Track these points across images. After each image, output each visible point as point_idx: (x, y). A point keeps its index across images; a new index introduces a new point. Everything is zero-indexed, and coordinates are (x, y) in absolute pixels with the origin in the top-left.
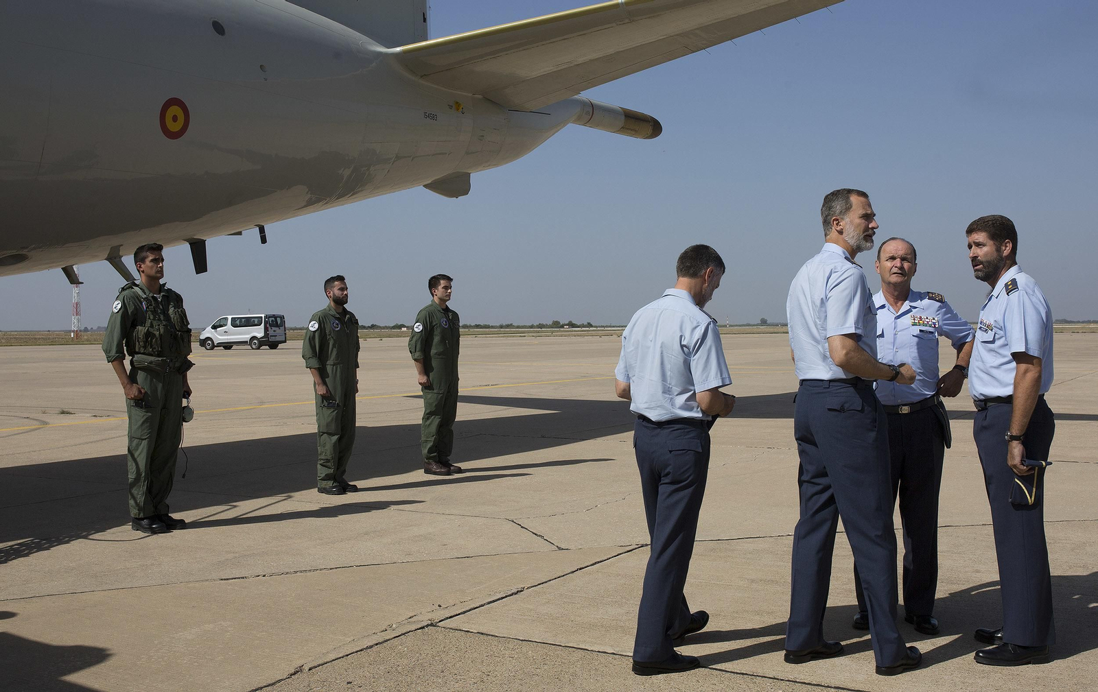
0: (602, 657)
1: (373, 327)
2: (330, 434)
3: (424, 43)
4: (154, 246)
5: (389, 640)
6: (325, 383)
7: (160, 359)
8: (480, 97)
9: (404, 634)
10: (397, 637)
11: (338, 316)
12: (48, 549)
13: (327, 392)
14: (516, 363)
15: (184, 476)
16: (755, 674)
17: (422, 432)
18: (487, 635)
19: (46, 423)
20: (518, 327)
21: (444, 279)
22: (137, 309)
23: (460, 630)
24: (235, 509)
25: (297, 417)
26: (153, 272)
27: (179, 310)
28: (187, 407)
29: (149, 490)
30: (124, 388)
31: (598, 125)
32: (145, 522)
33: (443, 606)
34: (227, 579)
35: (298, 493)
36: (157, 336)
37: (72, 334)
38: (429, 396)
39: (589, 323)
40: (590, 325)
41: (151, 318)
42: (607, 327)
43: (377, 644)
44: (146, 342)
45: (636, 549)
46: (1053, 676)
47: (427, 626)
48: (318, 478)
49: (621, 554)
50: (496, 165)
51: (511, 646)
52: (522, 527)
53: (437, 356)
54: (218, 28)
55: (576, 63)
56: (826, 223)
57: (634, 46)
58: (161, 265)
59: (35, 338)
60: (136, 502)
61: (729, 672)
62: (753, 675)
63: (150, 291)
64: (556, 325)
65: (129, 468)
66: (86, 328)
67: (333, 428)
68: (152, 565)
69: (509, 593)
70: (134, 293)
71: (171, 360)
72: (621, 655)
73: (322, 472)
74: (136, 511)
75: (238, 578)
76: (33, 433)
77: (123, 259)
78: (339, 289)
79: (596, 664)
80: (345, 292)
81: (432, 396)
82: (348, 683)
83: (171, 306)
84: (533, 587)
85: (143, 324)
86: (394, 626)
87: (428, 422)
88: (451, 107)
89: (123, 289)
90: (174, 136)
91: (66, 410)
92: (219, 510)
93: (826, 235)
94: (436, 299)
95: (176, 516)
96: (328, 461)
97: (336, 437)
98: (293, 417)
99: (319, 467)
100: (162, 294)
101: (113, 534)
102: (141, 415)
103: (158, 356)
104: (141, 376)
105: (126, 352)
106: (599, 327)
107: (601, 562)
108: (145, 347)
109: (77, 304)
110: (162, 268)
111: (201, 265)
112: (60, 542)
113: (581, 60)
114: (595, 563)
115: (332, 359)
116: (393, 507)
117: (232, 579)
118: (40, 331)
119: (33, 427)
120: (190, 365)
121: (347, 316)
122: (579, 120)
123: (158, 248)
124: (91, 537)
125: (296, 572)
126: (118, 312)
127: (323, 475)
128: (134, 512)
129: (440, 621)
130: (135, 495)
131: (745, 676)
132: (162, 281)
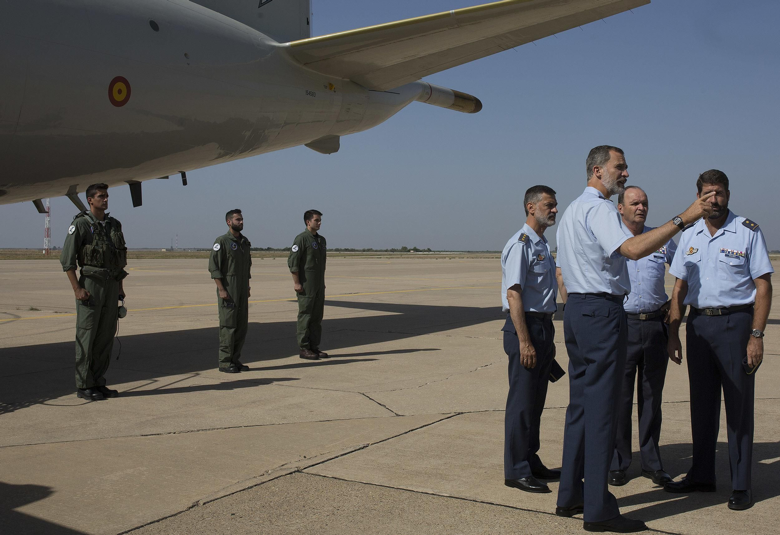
0: (424, 497)
1: (269, 249)
2: (229, 328)
3: (307, 40)
4: (102, 185)
5: (265, 482)
6: (225, 289)
7: (102, 269)
8: (348, 80)
9: (277, 478)
10: (271, 480)
11: (235, 239)
12: (12, 411)
13: (227, 296)
14: (373, 278)
15: (118, 358)
16: (538, 511)
17: (298, 327)
18: (339, 479)
19: (19, 317)
20: (376, 251)
21: (316, 214)
22: (87, 232)
23: (319, 475)
24: (156, 383)
25: (208, 315)
26: (100, 205)
27: (118, 233)
28: (122, 307)
29: (91, 368)
30: (75, 291)
31: (434, 102)
32: (87, 391)
33: (307, 457)
34: (147, 435)
35: (204, 371)
36: (101, 252)
37: (44, 251)
38: (302, 300)
39: (429, 249)
40: (429, 250)
41: (97, 239)
42: (442, 251)
43: (256, 485)
44: (92, 257)
45: (454, 416)
46: (760, 514)
47: (295, 472)
48: (219, 361)
49: (443, 420)
50: (359, 130)
51: (356, 488)
52: (370, 399)
53: (308, 270)
54: (154, 26)
55: (419, 57)
56: (589, 170)
57: (461, 45)
58: (106, 200)
59: (17, 254)
60: (81, 376)
61: (518, 509)
62: (536, 511)
63: (97, 219)
64: (405, 250)
65: (77, 350)
66: (55, 247)
67: (230, 323)
68: (91, 424)
69: (358, 448)
70: (85, 220)
71: (111, 270)
72: (438, 495)
73: (222, 356)
74: (80, 383)
75: (154, 435)
76: (8, 324)
77: (79, 195)
78: (236, 220)
79: (420, 502)
80: (241, 222)
81: (305, 300)
82: (232, 514)
83: (112, 230)
84: (376, 443)
85: (91, 243)
86: (270, 472)
87: (301, 320)
88: (326, 87)
89: (77, 217)
90: (120, 104)
91: (35, 307)
92: (145, 384)
93: (588, 180)
94: (309, 227)
95: (111, 387)
96: (226, 347)
97: (233, 330)
98: (205, 315)
99: (220, 352)
100: (106, 221)
101: (62, 400)
102: (86, 311)
103: (101, 267)
104: (87, 282)
105: (77, 264)
106: (436, 252)
107: (428, 425)
108: (91, 261)
109: (48, 229)
110: (106, 202)
111: (137, 200)
112: (22, 406)
113: (422, 54)
114: (423, 426)
115: (231, 271)
116: (275, 383)
117: (150, 435)
118: (20, 249)
119: (9, 320)
120: (125, 274)
121: (243, 240)
122: (420, 99)
123: (104, 187)
124: (46, 403)
125: (198, 431)
126: (72, 234)
127: (223, 359)
128: (79, 384)
129: (304, 469)
130: (80, 371)
131: (531, 512)
132: (106, 212)
